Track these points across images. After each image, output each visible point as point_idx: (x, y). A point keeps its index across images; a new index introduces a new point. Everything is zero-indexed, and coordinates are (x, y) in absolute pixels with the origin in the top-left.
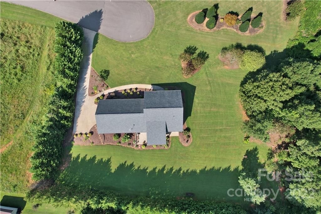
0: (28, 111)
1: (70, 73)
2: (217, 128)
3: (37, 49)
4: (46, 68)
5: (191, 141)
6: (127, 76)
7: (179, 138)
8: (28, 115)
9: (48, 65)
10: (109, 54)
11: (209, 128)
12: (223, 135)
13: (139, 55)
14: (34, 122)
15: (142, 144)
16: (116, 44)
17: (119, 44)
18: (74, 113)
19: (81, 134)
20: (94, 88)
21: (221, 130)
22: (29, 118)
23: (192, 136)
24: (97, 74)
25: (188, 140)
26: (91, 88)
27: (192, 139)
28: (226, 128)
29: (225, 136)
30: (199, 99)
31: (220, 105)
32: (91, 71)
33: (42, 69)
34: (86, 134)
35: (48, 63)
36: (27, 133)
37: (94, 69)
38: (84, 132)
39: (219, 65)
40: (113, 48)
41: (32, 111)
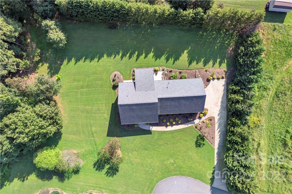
0: (274, 100)
1: (236, 138)
2: (87, 89)
3: (273, 166)
4: (261, 145)
5: (111, 76)
6: (177, 139)
7: (123, 78)
8: (272, 96)
9: (259, 148)
10: (197, 162)
11: (95, 89)
12: (81, 83)
13: (165, 163)
14: (266, 89)
15: (158, 72)
16: (191, 174)
17: (187, 173)
18: (227, 99)
19: (218, 79)
20: (210, 126)
21: (82, 87)
22: (271, 93)
23: (110, 81)
24: (207, 140)
25: (115, 77)
26: (213, 125)
27: (111, 78)
28: (77, 89)
29: (78, 82)
30: (103, 117)
31: (83, 112)
32: (214, 143)
33: (266, 144)
34: (213, 79)
35: (260, 151)
36: (271, 79)
37: (212, 145)
38: (216, 80)
39: (82, 154)
40: (194, 169)
41: (269, 100)
